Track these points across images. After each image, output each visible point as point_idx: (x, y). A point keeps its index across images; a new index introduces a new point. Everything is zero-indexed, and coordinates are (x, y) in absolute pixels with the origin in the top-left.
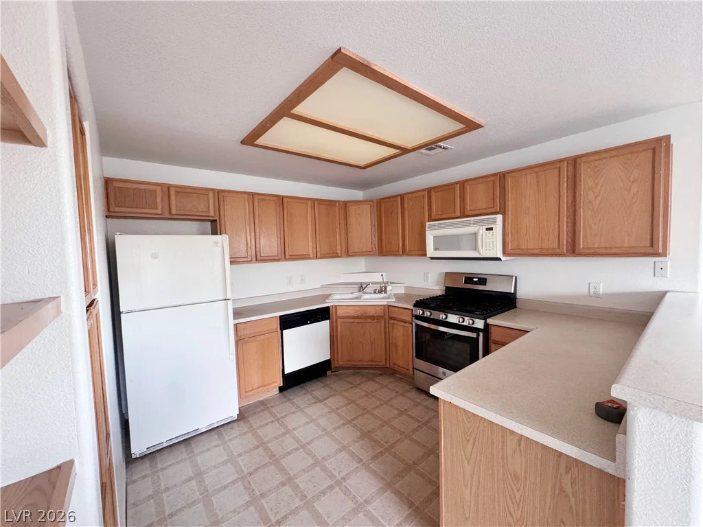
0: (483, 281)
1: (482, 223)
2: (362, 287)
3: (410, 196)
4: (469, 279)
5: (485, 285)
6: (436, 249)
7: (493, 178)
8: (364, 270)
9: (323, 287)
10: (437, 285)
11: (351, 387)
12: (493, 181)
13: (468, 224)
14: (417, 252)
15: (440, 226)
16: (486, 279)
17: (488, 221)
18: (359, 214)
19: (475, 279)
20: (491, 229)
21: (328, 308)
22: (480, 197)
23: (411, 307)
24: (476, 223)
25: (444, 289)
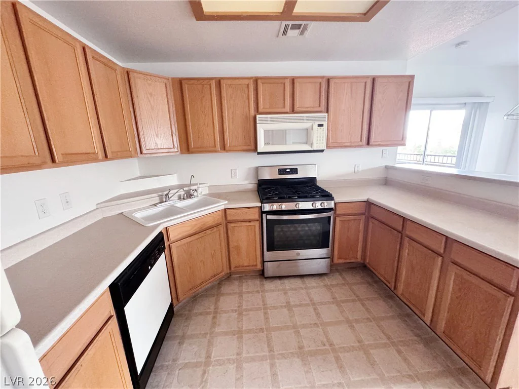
0: (294, 171)
1: (314, 119)
2: (164, 196)
3: (229, 82)
4: (282, 171)
5: (297, 173)
6: (266, 144)
7: (320, 80)
8: (139, 175)
9: (100, 206)
10: (246, 179)
11: (214, 318)
12: (320, 83)
13: (301, 120)
14: (245, 148)
15: (272, 121)
16: (297, 169)
17: (319, 118)
18: (151, 95)
19: (287, 170)
20: (322, 125)
21: (161, 234)
22: (307, 96)
23: (259, 204)
24: (308, 119)
25: (257, 182)
